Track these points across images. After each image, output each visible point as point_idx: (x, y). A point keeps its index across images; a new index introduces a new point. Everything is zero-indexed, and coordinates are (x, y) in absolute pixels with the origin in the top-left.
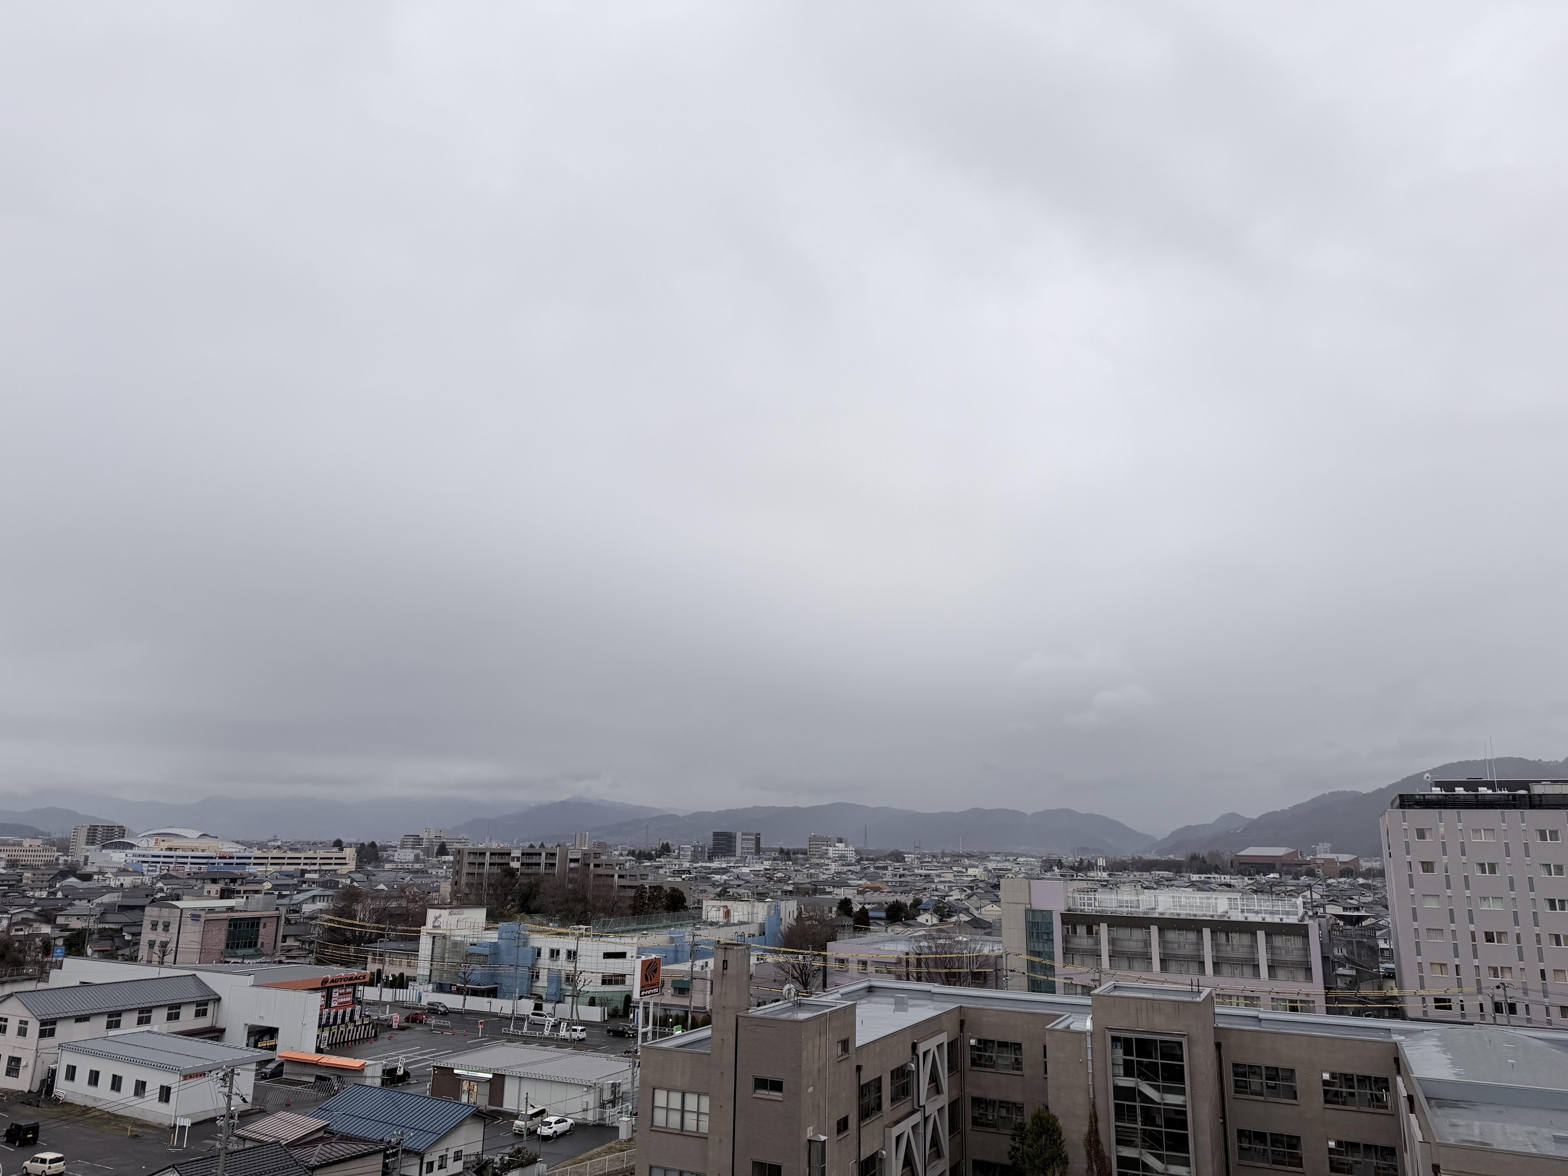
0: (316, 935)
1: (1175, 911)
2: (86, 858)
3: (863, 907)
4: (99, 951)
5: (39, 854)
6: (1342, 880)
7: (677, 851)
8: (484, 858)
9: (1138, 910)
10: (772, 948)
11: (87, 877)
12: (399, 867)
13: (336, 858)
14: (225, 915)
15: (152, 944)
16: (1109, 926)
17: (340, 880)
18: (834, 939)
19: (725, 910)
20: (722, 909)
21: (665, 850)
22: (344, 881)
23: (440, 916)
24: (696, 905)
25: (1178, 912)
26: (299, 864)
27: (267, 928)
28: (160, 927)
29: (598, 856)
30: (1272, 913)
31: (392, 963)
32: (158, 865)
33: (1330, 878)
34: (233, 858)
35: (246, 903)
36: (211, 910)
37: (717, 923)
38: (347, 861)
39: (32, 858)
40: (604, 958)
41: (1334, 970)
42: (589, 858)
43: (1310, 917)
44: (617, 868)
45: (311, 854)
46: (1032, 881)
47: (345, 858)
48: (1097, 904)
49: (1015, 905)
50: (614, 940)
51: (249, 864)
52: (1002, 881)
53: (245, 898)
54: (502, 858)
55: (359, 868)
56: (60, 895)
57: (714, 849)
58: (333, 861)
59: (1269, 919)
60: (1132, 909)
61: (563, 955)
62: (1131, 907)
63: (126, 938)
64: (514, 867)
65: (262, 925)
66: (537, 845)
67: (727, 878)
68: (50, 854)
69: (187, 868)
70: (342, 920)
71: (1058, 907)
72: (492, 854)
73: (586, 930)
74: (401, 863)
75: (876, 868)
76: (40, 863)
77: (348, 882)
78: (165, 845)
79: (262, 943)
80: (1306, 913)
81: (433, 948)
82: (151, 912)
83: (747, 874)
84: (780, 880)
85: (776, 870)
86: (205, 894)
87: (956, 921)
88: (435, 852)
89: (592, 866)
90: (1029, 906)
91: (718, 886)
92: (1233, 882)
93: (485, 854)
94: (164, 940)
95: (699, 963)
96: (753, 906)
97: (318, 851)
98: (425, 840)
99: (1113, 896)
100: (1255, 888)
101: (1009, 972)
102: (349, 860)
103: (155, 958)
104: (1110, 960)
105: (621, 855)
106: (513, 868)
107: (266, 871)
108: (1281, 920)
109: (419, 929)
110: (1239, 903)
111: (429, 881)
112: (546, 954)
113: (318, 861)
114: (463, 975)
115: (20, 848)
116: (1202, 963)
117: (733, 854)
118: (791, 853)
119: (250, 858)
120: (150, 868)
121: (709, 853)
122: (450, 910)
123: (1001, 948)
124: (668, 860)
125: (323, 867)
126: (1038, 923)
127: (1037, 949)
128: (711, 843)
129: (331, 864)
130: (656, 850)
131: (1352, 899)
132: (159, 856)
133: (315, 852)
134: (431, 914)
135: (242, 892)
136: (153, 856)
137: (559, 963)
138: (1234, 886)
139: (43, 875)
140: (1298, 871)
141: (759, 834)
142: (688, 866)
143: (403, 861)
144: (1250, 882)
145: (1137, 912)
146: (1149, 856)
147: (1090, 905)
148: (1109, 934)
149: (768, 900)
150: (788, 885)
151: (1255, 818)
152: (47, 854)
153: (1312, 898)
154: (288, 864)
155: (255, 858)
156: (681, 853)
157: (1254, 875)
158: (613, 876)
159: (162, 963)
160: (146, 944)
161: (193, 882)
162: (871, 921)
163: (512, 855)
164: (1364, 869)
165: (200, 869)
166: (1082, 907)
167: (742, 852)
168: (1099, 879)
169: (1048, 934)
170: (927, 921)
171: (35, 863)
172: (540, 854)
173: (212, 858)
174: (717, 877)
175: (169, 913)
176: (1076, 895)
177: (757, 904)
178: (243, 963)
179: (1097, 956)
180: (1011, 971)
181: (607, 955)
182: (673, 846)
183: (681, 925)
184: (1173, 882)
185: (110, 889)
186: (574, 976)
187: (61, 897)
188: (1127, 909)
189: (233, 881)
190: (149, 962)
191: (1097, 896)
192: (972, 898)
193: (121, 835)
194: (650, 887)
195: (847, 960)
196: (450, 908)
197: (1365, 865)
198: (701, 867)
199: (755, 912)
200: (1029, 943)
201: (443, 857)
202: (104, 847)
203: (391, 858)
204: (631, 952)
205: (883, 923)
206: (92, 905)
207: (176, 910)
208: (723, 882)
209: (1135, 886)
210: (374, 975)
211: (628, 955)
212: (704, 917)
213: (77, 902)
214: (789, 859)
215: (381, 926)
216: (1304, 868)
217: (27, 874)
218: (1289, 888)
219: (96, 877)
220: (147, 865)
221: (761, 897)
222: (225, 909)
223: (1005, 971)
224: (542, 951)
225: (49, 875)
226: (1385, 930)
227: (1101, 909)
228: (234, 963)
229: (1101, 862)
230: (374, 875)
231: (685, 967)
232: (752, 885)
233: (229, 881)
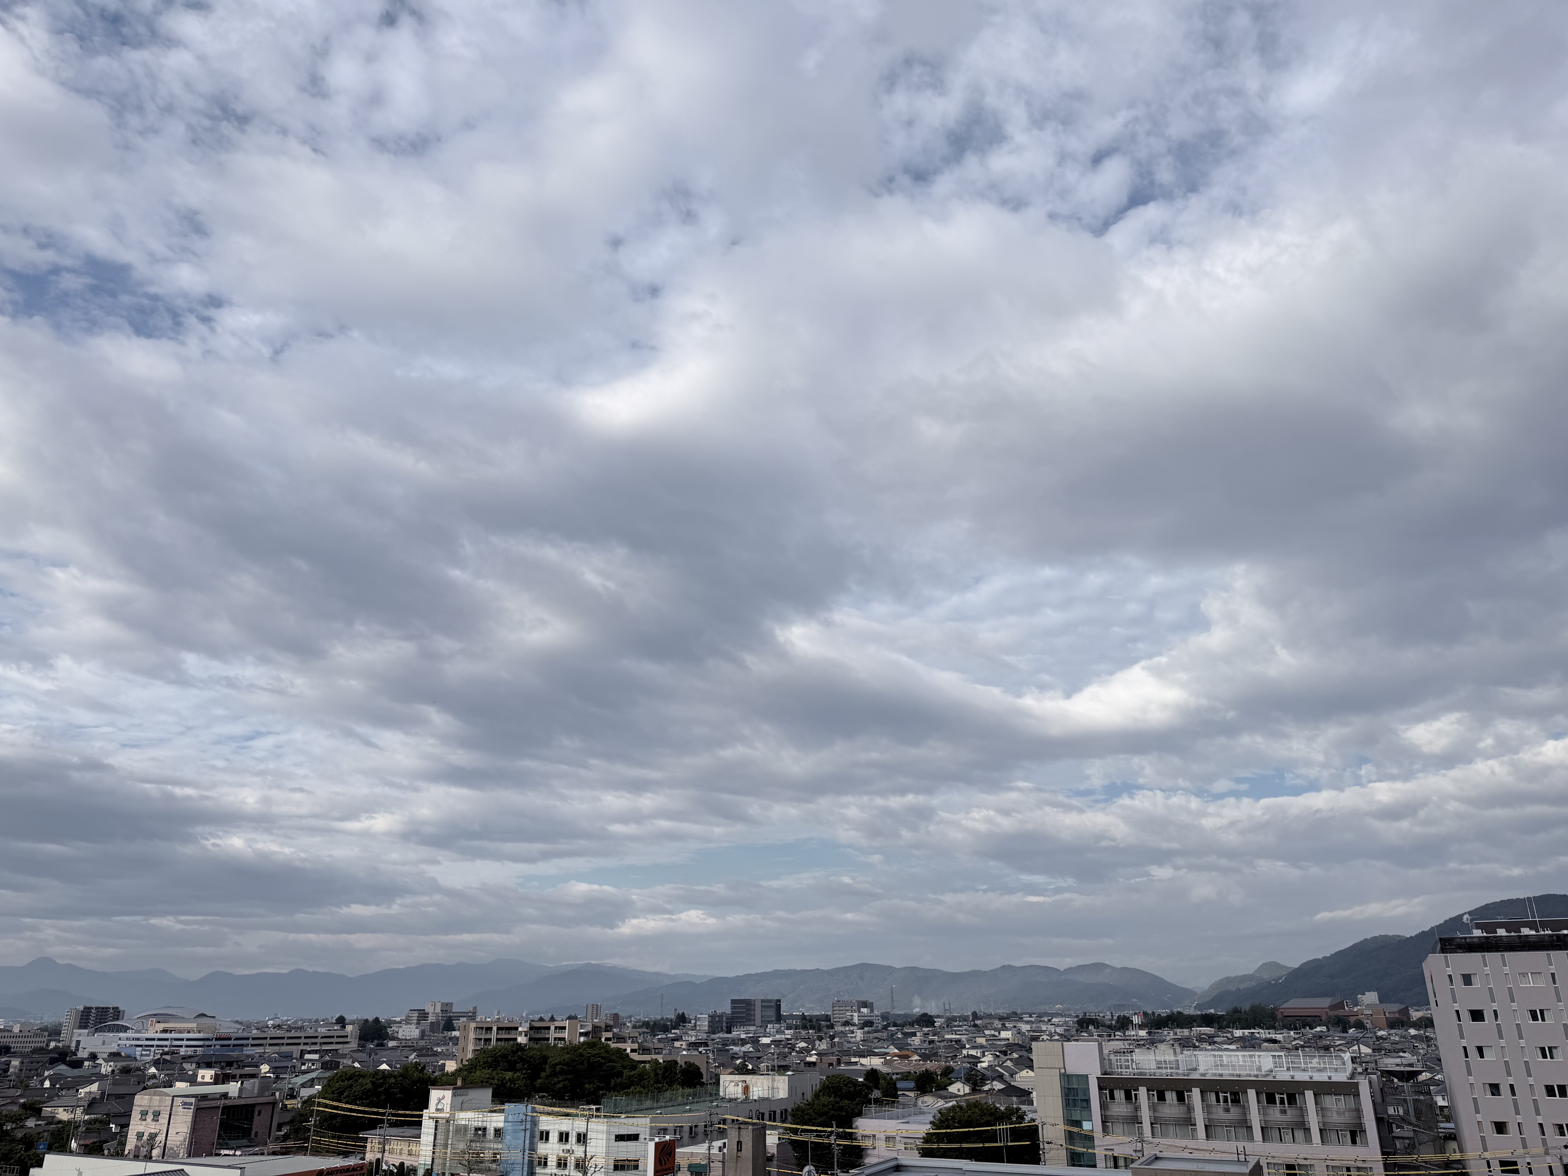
0: (313, 1123)
1: (1217, 1072)
2: (78, 1042)
3: (891, 1079)
4: (86, 1146)
5: (29, 1040)
6: (1393, 1031)
7: (693, 1022)
8: (491, 1033)
9: (1178, 1071)
10: (794, 1126)
11: (77, 1064)
12: (404, 1045)
13: (338, 1037)
14: (218, 1103)
15: (140, 1136)
16: (1148, 1090)
17: (341, 1060)
18: (860, 1114)
19: (744, 1085)
20: (740, 1084)
21: (682, 1019)
22: (345, 1061)
23: (444, 1097)
24: (714, 1081)
25: (1220, 1072)
26: (299, 1044)
27: (261, 1116)
28: (150, 1117)
29: (609, 1028)
30: (1320, 1070)
31: (391, 1152)
32: (152, 1049)
33: (1379, 1030)
34: (230, 1039)
35: (241, 1090)
36: (204, 1097)
37: (736, 1099)
38: (348, 1040)
39: (22, 1045)
40: (616, 1141)
41: (1391, 1131)
42: (601, 1032)
43: (1360, 1073)
44: (630, 1041)
45: (310, 1032)
46: (1065, 1043)
47: (347, 1036)
48: (1134, 1067)
49: (1049, 1070)
50: (626, 1121)
51: (247, 1045)
52: (1034, 1045)
53: (240, 1082)
54: (509, 1033)
55: (362, 1047)
56: (47, 1084)
57: (733, 1018)
58: (335, 1040)
59: (1319, 1077)
60: (1172, 1071)
61: (573, 1139)
62: (1171, 1068)
63: (113, 1131)
64: (522, 1042)
65: (256, 1113)
66: (547, 1017)
67: (746, 1050)
68: (40, 1039)
69: (183, 1052)
70: (340, 1105)
71: (1094, 1072)
72: (498, 1029)
73: (598, 1110)
74: (406, 1040)
75: (902, 1033)
76: (29, 1050)
77: (350, 1063)
78: (161, 1026)
79: (256, 1133)
80: (1355, 1069)
81: (435, 1134)
82: (141, 1100)
83: (768, 1046)
84: (801, 1051)
85: (797, 1040)
86: (199, 1079)
87: (990, 1090)
88: (441, 1027)
89: (603, 1040)
90: (1063, 1071)
91: (738, 1058)
92: (1279, 1037)
93: (491, 1029)
94: (153, 1131)
95: (718, 1144)
96: (773, 1080)
97: (319, 1030)
98: (430, 1015)
99: (1152, 1057)
100: (1302, 1043)
101: (1045, 1144)
102: (351, 1038)
103: (144, 1151)
104: (1152, 1128)
105: (634, 1027)
106: (521, 1044)
107: (264, 1053)
108: (1330, 1078)
109: (421, 1113)
110: (1284, 1060)
111: (432, 1059)
112: (554, 1137)
113: (319, 1040)
114: (467, 1163)
115: (9, 1034)
116: (1250, 1128)
117: (753, 1023)
118: (814, 1020)
119: (248, 1039)
120: (144, 1053)
121: (727, 1023)
122: (454, 1091)
123: (1036, 1117)
124: (684, 1031)
125: (325, 1047)
126: (1073, 1088)
127: (1073, 1118)
128: (728, 1011)
129: (332, 1043)
130: (671, 1020)
131: (1405, 1052)
132: (154, 1039)
133: (316, 1031)
134: (435, 1095)
135: (238, 1076)
136: (147, 1039)
137: (568, 1147)
138: (1280, 1042)
139: (32, 1063)
140: (1346, 1023)
141: (779, 1001)
142: (706, 1038)
143: (408, 1038)
144: (1297, 1036)
145: (1177, 1073)
146: (1186, 1012)
147: (1127, 1067)
148: (1149, 1099)
149: (790, 1073)
150: (811, 1056)
151: (1296, 966)
152: (37, 1039)
153: (1360, 1053)
154: (288, 1044)
155: (253, 1039)
156: (698, 1023)
157: (1300, 1029)
158: (626, 1050)
159: (151, 1157)
160: (134, 1137)
161: (186, 1066)
162: (899, 1093)
163: (520, 1029)
164: (1415, 1019)
165: (195, 1051)
166: (1119, 1070)
167: (762, 1021)
168: (1135, 1038)
169: (1087, 1100)
170: (959, 1090)
171: (24, 1050)
172: (549, 1028)
173: (208, 1039)
174: (736, 1049)
175: (160, 1101)
176: (1112, 1057)
177: (777, 1078)
178: (234, 1155)
179: (1137, 1123)
180: (1048, 1143)
181: (620, 1138)
182: (689, 1016)
183: (696, 1102)
184: (1216, 1039)
185: (100, 1077)
186: (584, 1161)
187: (48, 1086)
188: (1167, 1071)
189: (230, 1064)
190: (136, 1157)
191: (1134, 1058)
192: (1004, 1065)
193: (116, 1017)
194: (664, 1061)
195: (874, 1136)
196: (454, 1089)
197: (1415, 1015)
198: (718, 1038)
199: (775, 1086)
200: (1065, 1111)
201: (449, 1033)
202: (96, 1030)
203: (395, 1035)
204: (644, 1134)
205: (912, 1094)
206: (81, 1095)
207: (167, 1098)
208: (742, 1054)
209: (1173, 1045)
210: (373, 1166)
211: (641, 1137)
212: (721, 1094)
213: (64, 1093)
214: (812, 1028)
215: (381, 1111)
216: (1352, 1020)
217: (15, 1063)
218: (1338, 1043)
219: (86, 1063)
220: (140, 1049)
221: (782, 1069)
222: (218, 1096)
223: (1041, 1144)
224: (551, 1135)
225: (38, 1062)
226: (1441, 1086)
227: (1139, 1071)
228: (226, 1155)
229: (1136, 1020)
230: (376, 1054)
231: (701, 1149)
232: (772, 1057)
233: (225, 1065)
